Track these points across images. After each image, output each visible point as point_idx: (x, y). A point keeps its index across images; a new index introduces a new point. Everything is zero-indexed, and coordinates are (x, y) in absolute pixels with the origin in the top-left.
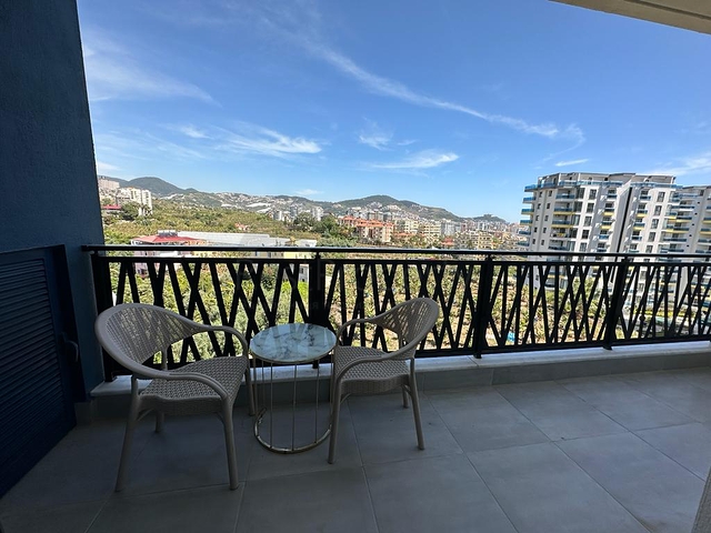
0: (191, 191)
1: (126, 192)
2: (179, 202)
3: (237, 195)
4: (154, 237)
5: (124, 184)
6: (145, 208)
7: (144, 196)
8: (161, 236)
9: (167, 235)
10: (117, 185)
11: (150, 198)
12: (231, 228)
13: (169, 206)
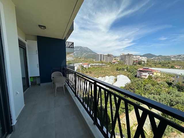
0: (160, 56)
1: (141, 58)
2: (155, 59)
3: (180, 56)
4: (142, 69)
5: (141, 56)
6: (144, 61)
7: (145, 59)
8: (144, 69)
9: (146, 69)
10: (139, 56)
11: (146, 59)
12: (172, 67)
13: (152, 61)
